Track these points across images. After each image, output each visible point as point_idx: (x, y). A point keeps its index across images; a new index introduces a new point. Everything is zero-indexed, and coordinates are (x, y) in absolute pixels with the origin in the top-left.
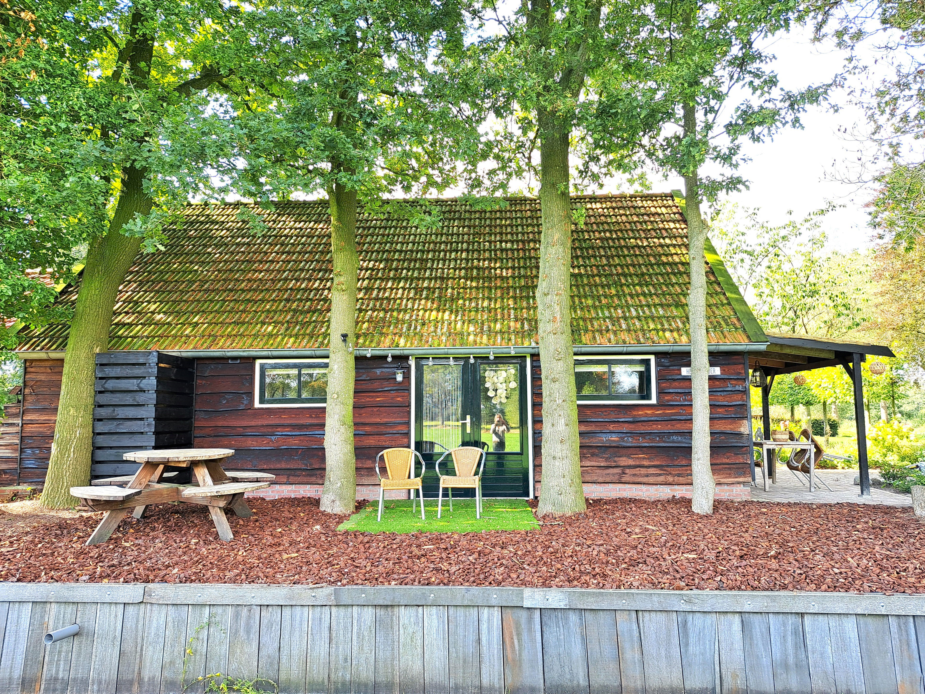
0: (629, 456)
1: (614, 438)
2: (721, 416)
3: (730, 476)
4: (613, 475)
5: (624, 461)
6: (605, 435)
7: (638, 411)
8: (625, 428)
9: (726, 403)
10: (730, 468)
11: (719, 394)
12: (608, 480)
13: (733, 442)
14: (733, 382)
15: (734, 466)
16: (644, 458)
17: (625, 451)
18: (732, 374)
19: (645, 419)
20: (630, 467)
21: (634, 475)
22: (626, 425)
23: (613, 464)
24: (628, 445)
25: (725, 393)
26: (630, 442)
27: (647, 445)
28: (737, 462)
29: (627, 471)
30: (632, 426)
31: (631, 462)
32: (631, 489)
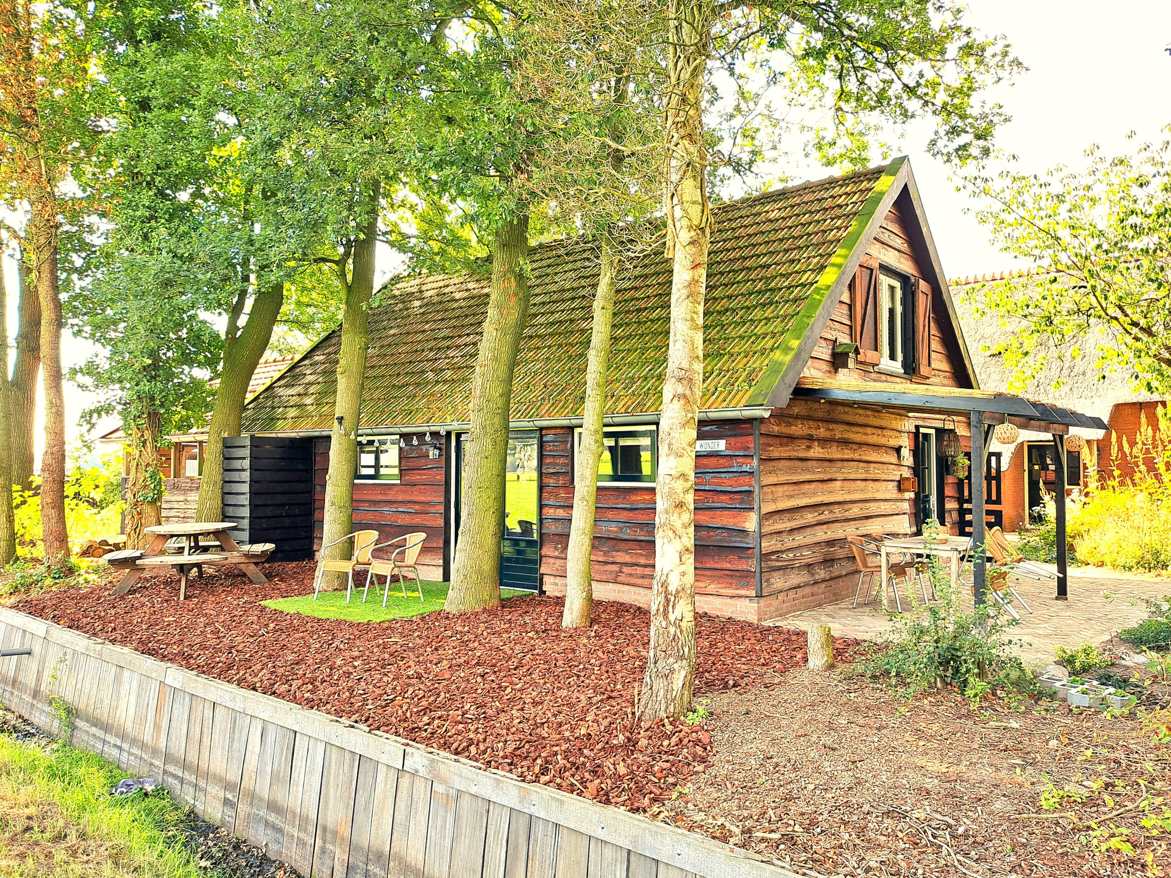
0: (626, 551)
1: (613, 527)
2: (724, 505)
3: (730, 586)
4: (611, 572)
5: (622, 557)
6: (605, 524)
7: (637, 495)
8: (624, 516)
9: (729, 489)
10: (732, 576)
11: (723, 475)
12: (604, 578)
13: (737, 541)
14: (740, 460)
15: (737, 574)
16: (641, 554)
17: (623, 545)
18: (739, 449)
19: (642, 506)
20: (626, 564)
21: (631, 575)
22: (625, 513)
23: (611, 560)
24: (627, 537)
25: (731, 475)
26: (628, 534)
27: (643, 538)
28: (740, 568)
29: (625, 569)
30: (631, 514)
31: (627, 559)
32: (629, 592)
